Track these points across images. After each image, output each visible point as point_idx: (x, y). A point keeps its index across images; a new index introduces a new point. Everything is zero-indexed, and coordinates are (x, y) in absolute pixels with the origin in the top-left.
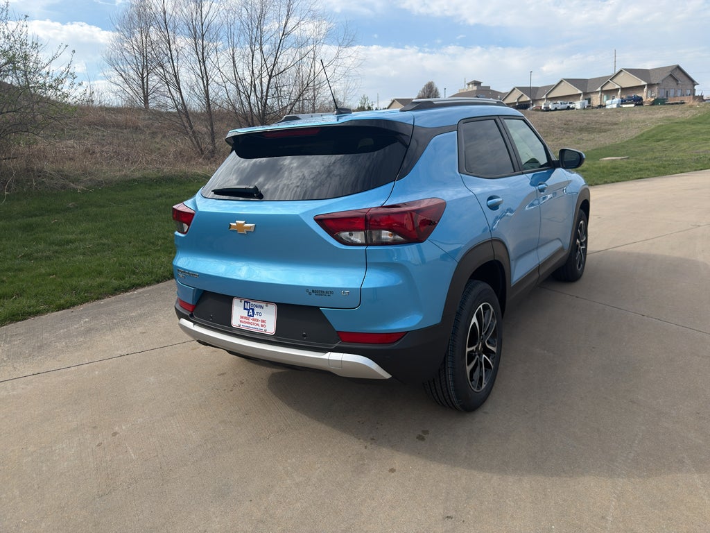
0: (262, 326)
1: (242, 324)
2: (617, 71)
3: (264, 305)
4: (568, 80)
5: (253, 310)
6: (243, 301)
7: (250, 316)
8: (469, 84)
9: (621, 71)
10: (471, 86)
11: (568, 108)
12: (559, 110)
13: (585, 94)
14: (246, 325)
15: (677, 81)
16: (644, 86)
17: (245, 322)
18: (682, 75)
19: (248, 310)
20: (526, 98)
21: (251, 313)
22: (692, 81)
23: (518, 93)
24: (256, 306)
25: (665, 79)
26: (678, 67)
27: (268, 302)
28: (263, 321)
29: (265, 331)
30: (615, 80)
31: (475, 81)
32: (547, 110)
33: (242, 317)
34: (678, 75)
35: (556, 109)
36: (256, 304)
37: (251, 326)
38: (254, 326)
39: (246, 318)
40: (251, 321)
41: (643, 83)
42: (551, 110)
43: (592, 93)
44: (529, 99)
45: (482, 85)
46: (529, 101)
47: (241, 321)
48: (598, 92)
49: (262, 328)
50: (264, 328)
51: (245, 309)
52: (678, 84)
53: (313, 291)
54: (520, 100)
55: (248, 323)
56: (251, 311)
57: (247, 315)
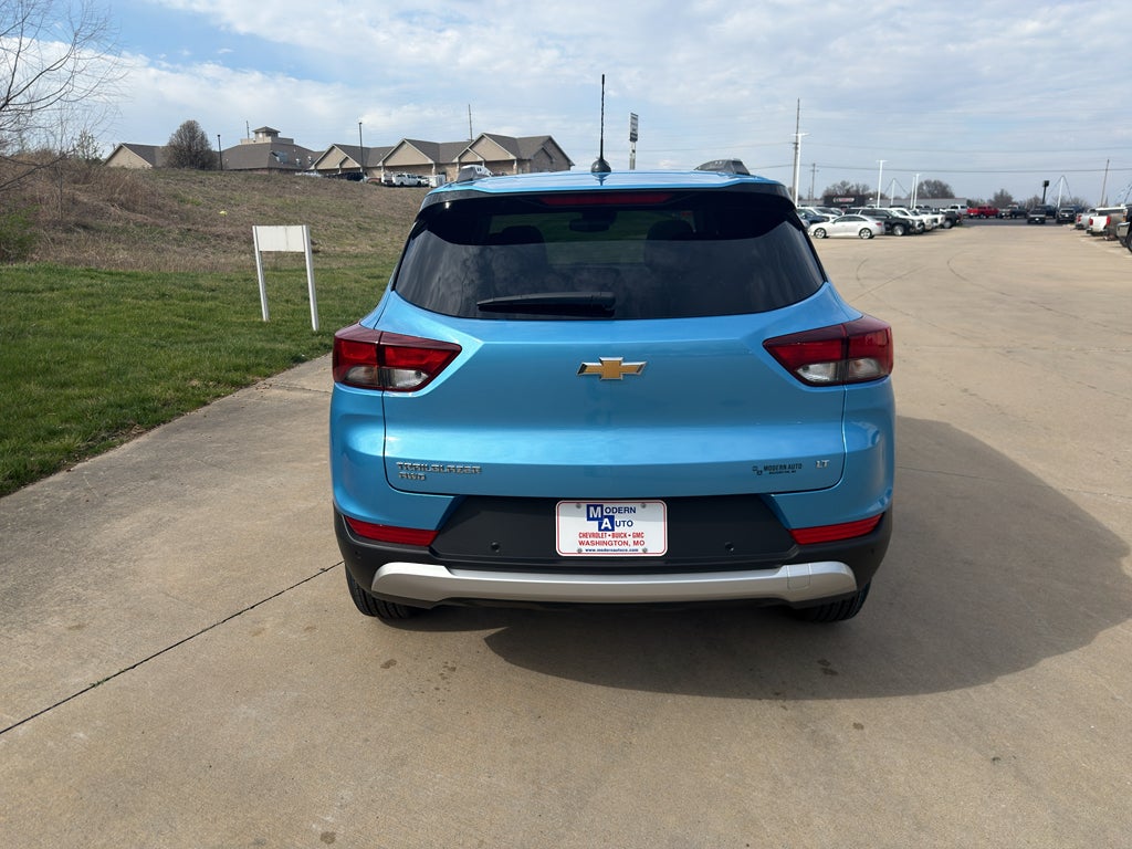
0: (635, 543)
1: (584, 548)
2: (475, 138)
3: (637, 506)
4: (413, 142)
5: (611, 519)
6: (584, 507)
7: (606, 529)
8: (257, 132)
9: (482, 137)
10: (261, 135)
11: (419, 185)
12: (406, 186)
13: (439, 165)
14: (596, 547)
15: (550, 157)
16: (513, 161)
17: (594, 543)
18: (556, 151)
19: (599, 519)
20: (352, 164)
21: (607, 525)
22: (568, 160)
23: (338, 156)
24: (619, 510)
25: (537, 153)
26: (550, 139)
27: (644, 499)
28: (638, 535)
29: (645, 551)
30: (476, 149)
31: (266, 128)
32: (390, 184)
33: (585, 535)
34: (552, 151)
35: (402, 185)
36: (617, 506)
37: (608, 547)
38: (617, 547)
39: (593, 535)
40: (610, 538)
41: (512, 157)
42: (394, 186)
43: (447, 164)
44: (357, 165)
45: (280, 135)
46: (359, 169)
47: (581, 543)
48: (455, 164)
49: (635, 547)
50: (640, 549)
51: (589, 519)
52: (552, 162)
53: (766, 468)
54: (344, 166)
55: (599, 543)
56: (606, 520)
57: (596, 530)
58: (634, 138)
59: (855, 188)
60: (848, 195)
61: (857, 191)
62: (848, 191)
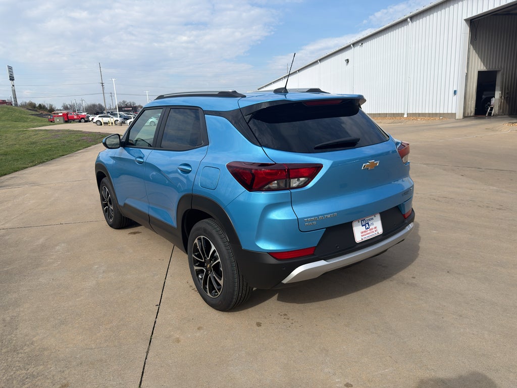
0: (375, 231)
1: (363, 237)
3: (373, 217)
5: (368, 223)
6: (360, 221)
7: (368, 228)
17: (365, 235)
19: (365, 225)
21: (367, 226)
24: (369, 220)
27: (374, 214)
28: (376, 228)
33: (362, 233)
36: (368, 218)
37: (369, 235)
38: (371, 234)
39: (365, 232)
40: (369, 232)
47: (362, 236)
50: (377, 232)
51: (362, 226)
55: (367, 234)
56: (367, 225)
57: (365, 230)
58: (12, 79)
59: (129, 104)
60: (127, 107)
61: (131, 105)
62: (126, 105)
